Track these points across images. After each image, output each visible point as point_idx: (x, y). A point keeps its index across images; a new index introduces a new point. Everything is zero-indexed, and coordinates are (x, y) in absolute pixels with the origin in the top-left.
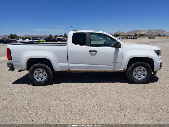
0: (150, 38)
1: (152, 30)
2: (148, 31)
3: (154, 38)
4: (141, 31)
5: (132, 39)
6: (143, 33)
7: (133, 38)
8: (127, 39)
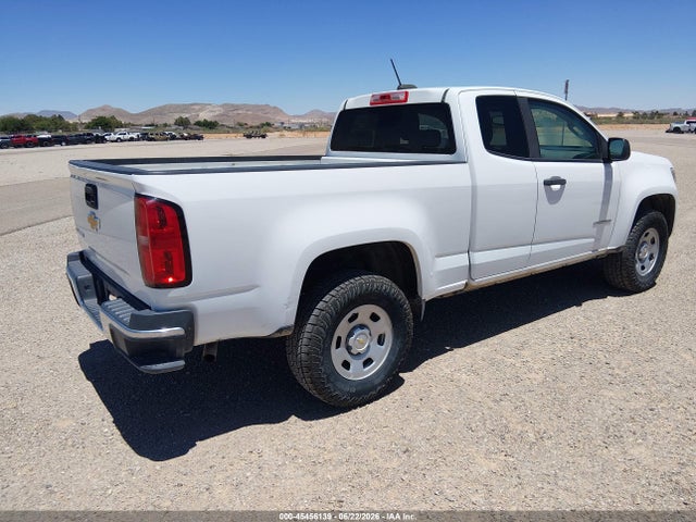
0: (249, 137)
1: (236, 108)
2: (222, 111)
3: (264, 137)
4: (197, 107)
5: (186, 139)
6: (204, 116)
7: (190, 138)
8: (166, 140)
